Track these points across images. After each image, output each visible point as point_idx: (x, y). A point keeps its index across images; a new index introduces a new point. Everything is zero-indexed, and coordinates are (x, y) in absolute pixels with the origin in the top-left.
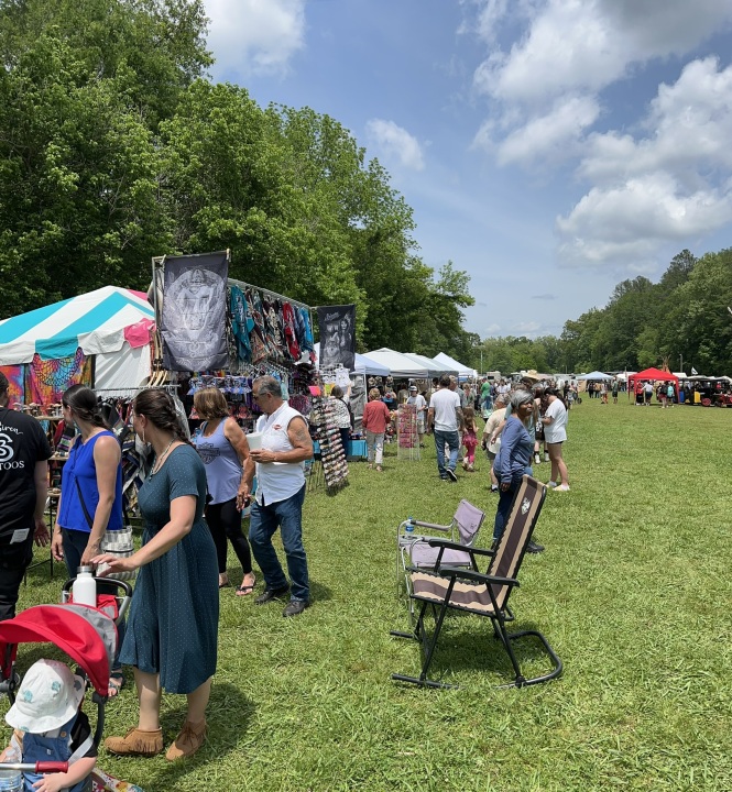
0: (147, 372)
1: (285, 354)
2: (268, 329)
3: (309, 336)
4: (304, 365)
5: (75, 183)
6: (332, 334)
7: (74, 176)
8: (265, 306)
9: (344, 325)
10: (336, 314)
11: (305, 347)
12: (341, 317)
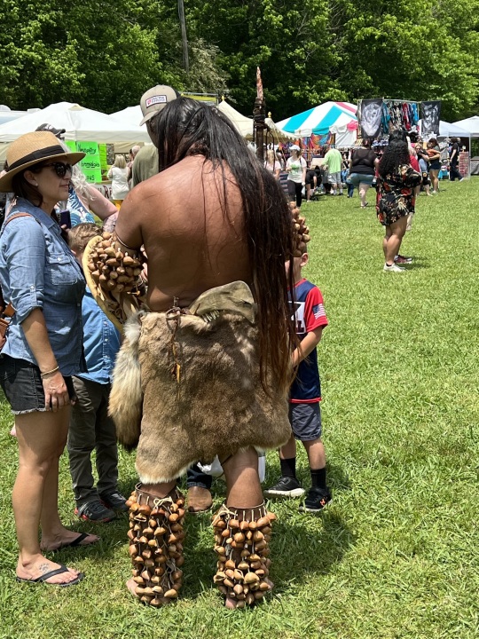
0: (355, 139)
1: (403, 129)
2: (396, 118)
3: (416, 117)
4: (413, 133)
5: (281, 22)
6: (427, 116)
7: (280, 17)
8: (395, 107)
9: (434, 111)
10: (431, 106)
11: (414, 124)
12: (433, 108)
